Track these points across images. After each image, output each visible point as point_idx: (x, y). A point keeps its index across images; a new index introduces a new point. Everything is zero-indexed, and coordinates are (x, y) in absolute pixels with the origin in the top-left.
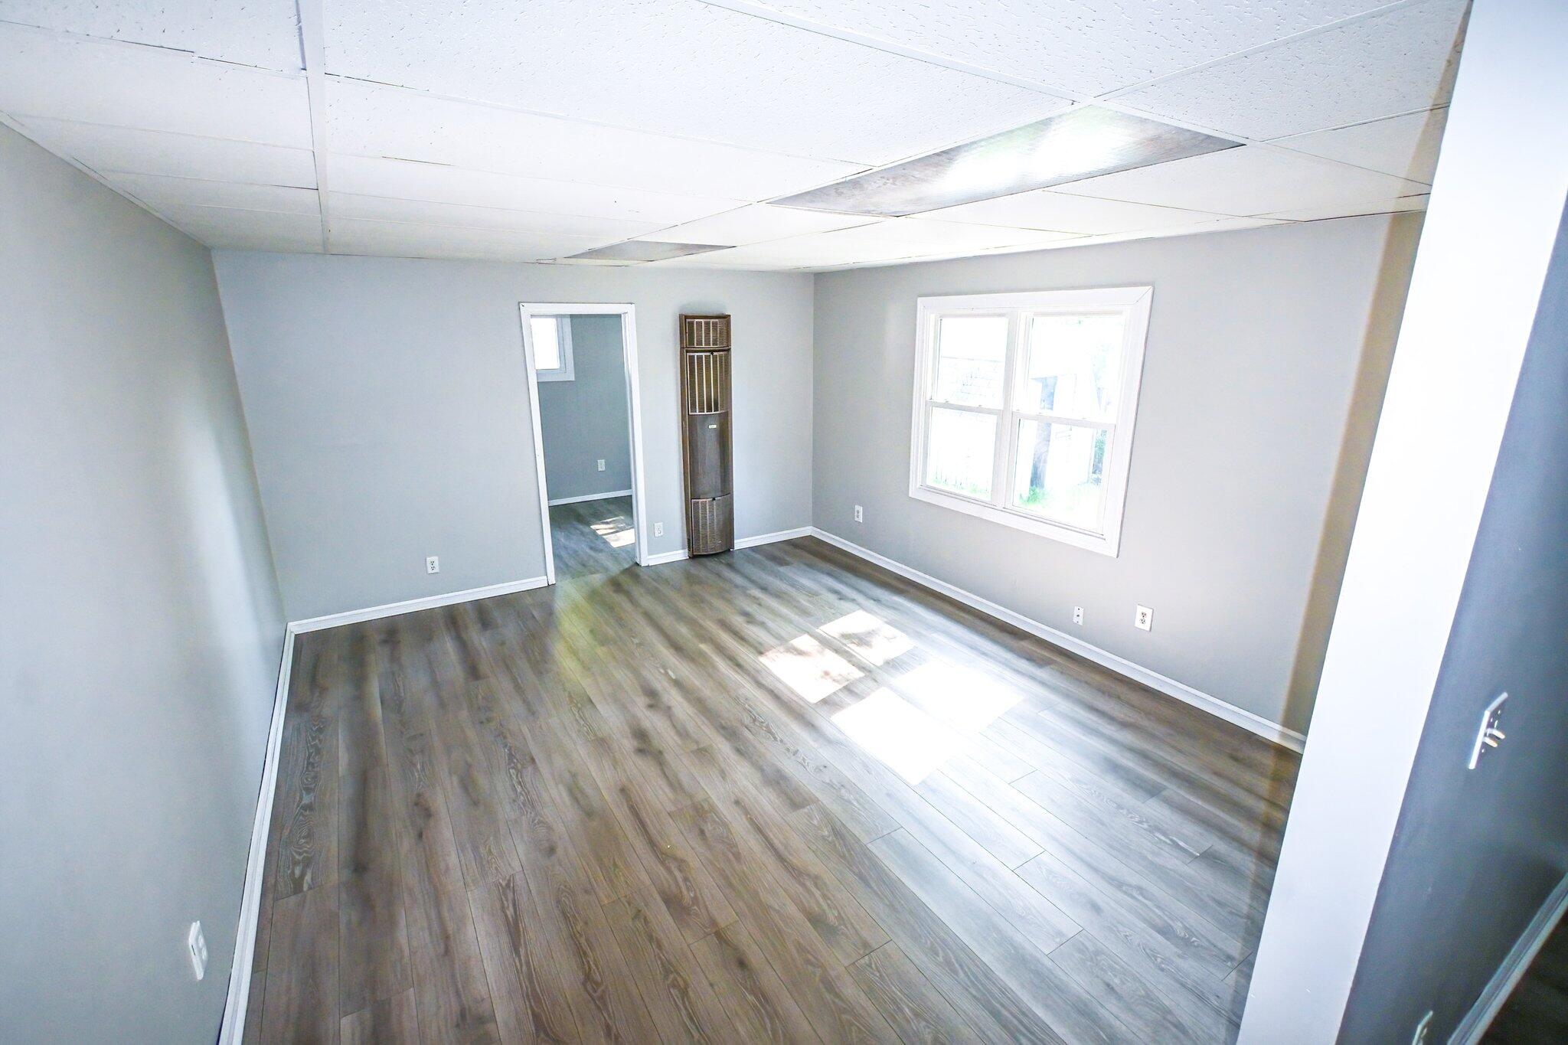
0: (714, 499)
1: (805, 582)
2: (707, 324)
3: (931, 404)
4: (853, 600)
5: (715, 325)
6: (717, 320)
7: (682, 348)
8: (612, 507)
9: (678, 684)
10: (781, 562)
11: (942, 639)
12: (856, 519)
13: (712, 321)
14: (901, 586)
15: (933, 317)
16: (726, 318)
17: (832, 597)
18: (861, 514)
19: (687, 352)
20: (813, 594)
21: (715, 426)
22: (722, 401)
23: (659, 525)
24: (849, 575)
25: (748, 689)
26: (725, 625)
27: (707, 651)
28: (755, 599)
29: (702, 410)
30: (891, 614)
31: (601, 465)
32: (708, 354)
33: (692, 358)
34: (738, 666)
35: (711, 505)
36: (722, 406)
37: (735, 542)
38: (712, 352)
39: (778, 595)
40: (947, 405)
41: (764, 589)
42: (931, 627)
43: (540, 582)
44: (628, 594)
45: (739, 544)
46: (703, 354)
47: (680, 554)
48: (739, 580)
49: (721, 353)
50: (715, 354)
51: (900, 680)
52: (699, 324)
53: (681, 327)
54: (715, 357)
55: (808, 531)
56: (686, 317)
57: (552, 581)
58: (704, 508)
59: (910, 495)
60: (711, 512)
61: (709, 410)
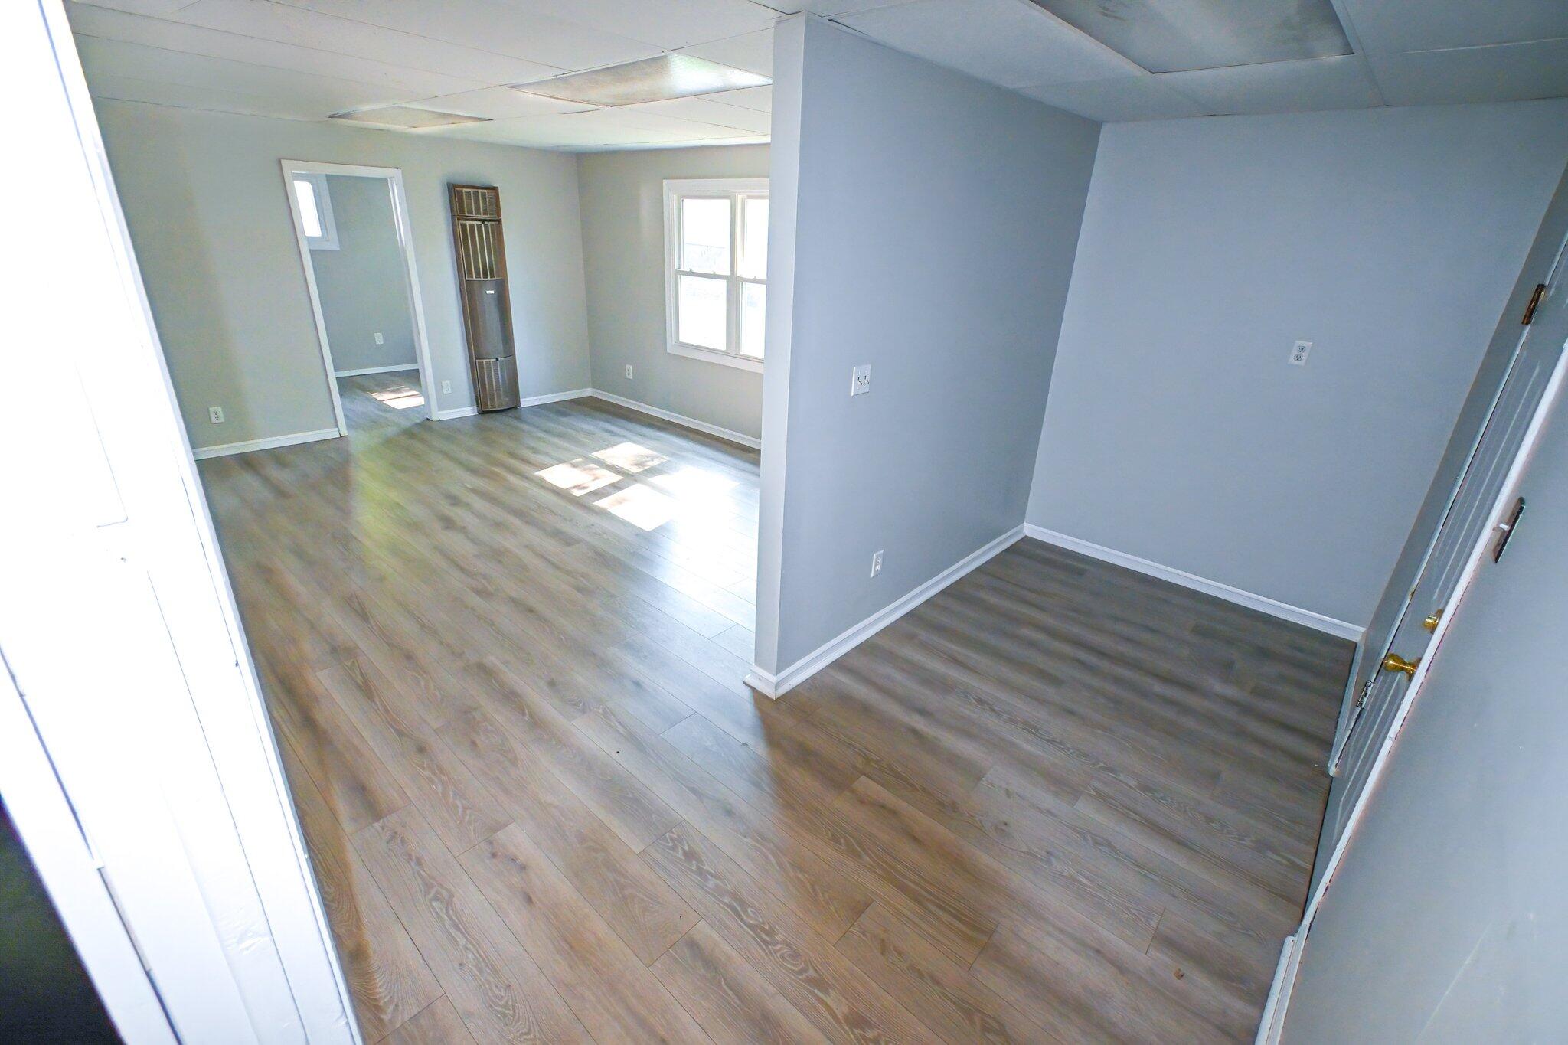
0: (497, 359)
1: (585, 426)
2: (476, 194)
3: (679, 273)
4: (624, 436)
5: (484, 195)
6: (486, 191)
7: (453, 216)
8: (395, 379)
9: (474, 491)
10: (564, 414)
11: (689, 455)
12: (628, 377)
13: (480, 191)
14: (665, 426)
15: (675, 197)
16: (495, 189)
17: (606, 435)
18: (631, 371)
19: (459, 219)
20: (589, 433)
21: (492, 292)
22: (497, 268)
23: (446, 384)
24: (622, 421)
25: (534, 491)
26: (513, 455)
27: (500, 472)
28: (539, 439)
29: (478, 276)
30: (653, 443)
31: (379, 338)
32: (479, 223)
33: (464, 226)
34: (526, 478)
35: (495, 363)
36: (497, 272)
37: (521, 400)
38: (483, 221)
39: (561, 436)
40: (691, 273)
41: (547, 432)
42: (686, 450)
43: (332, 433)
44: (422, 440)
45: (525, 402)
46: (475, 223)
47: (469, 411)
48: (526, 427)
49: (493, 223)
50: (486, 223)
51: (656, 480)
52: (468, 194)
53: (450, 196)
54: (486, 227)
55: (588, 392)
56: (455, 186)
57: (344, 432)
58: (489, 368)
59: (668, 350)
60: (496, 370)
61: (485, 276)
